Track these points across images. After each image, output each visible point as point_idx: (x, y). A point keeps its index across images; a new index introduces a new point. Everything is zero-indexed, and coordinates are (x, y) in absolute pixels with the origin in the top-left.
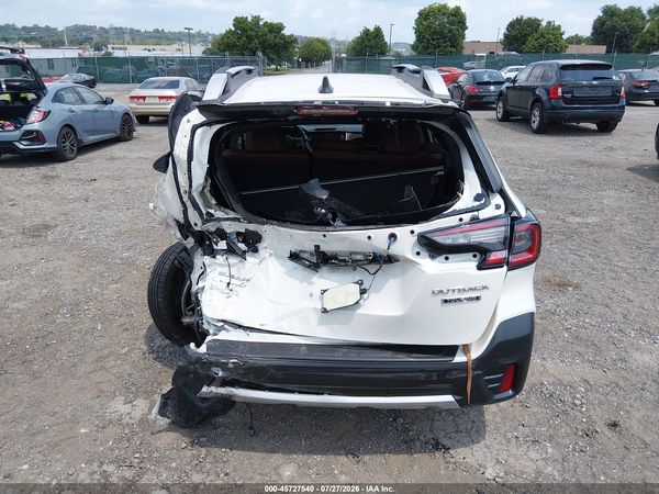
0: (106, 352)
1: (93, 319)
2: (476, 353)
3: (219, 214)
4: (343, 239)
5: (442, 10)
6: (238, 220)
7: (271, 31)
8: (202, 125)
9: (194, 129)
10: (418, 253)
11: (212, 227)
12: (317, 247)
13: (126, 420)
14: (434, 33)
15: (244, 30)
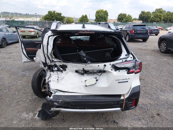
0: (19, 100)
1: (14, 91)
2: (126, 97)
3: (55, 60)
4: (91, 66)
5: (102, 11)
6: (61, 62)
7: (58, 15)
8: (51, 36)
9: (49, 37)
10: (112, 70)
11: (53, 64)
12: (83, 69)
13: (27, 119)
14: (100, 17)
15: (51, 14)
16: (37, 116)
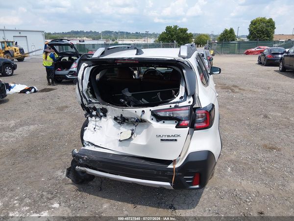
2: (178, 165)
3: (93, 101)
5: (262, 21)
6: (100, 103)
9: (85, 68)
10: (152, 119)
11: (91, 106)
12: (122, 115)
15: (170, 32)
16: (65, 174)
